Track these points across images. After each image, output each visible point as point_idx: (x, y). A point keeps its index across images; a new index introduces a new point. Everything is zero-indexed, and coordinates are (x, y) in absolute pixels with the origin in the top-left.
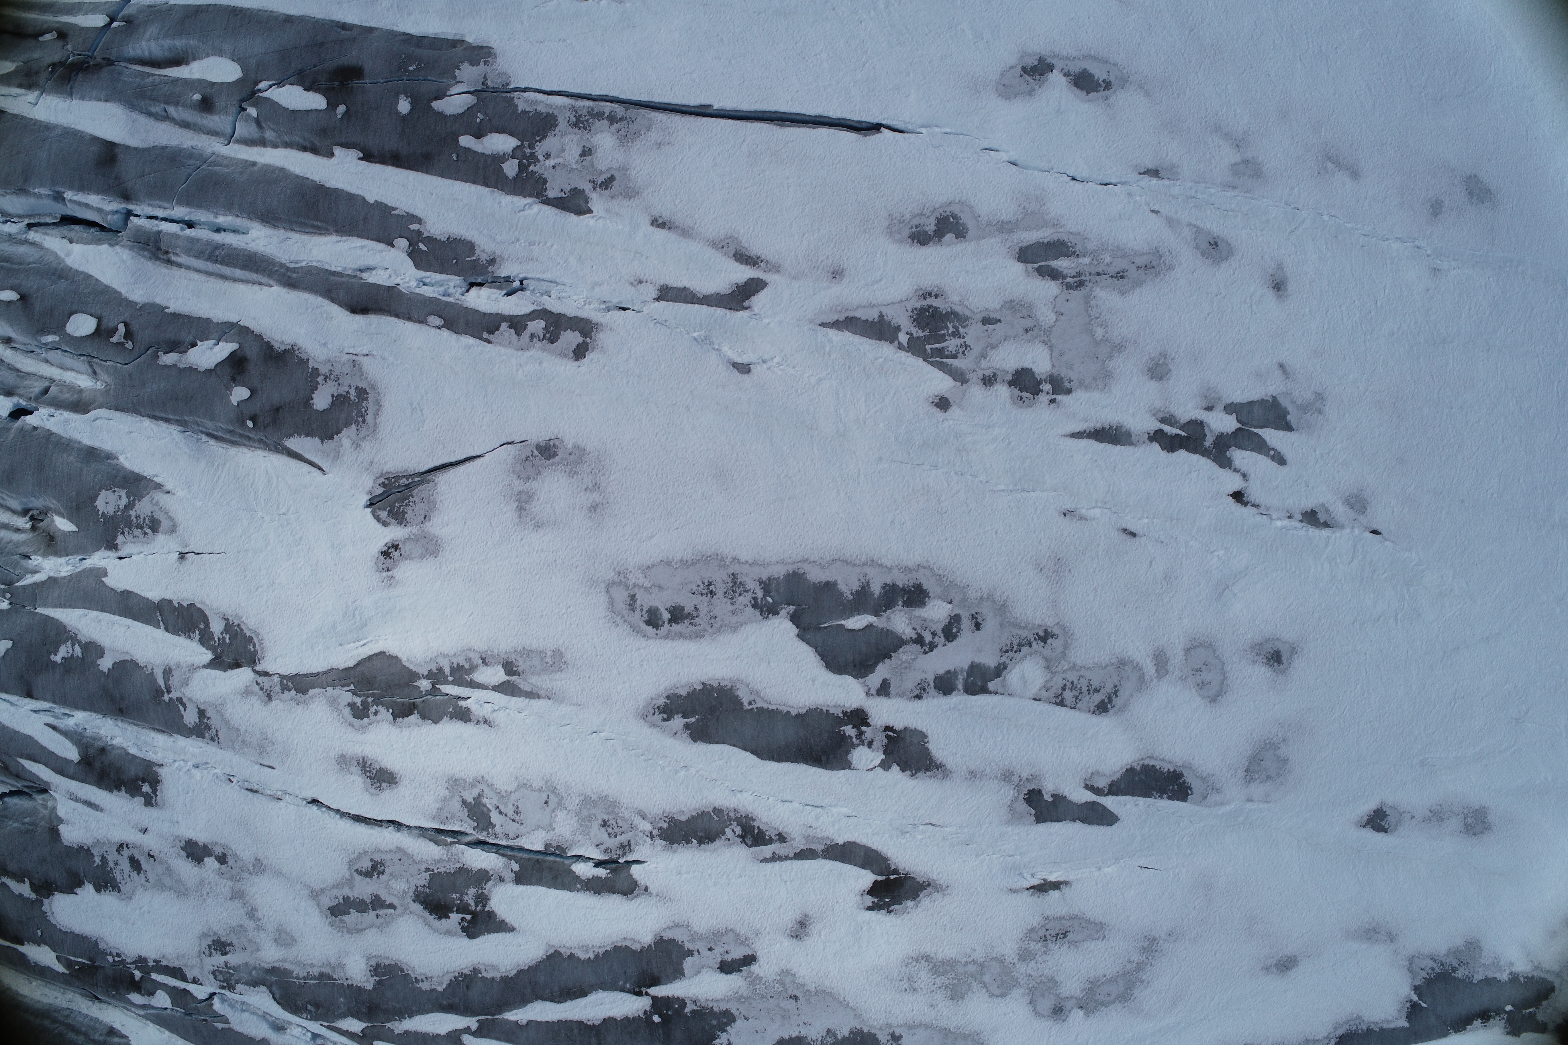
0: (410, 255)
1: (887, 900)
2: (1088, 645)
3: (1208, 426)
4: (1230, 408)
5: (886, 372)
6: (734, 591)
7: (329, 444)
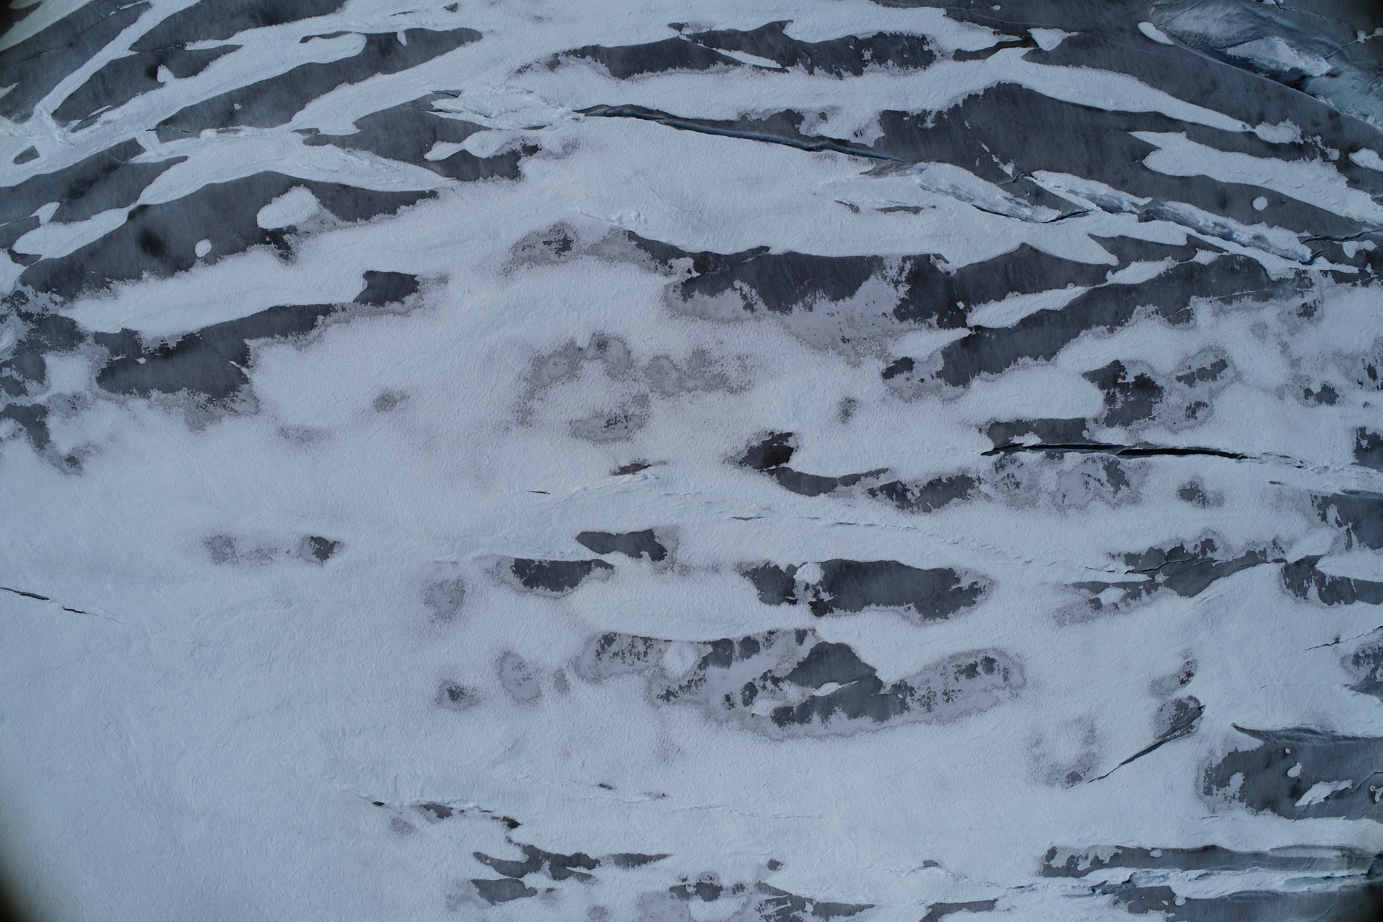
0: (1174, 895)
1: (775, 445)
2: (630, 693)
3: (548, 877)
4: (532, 892)
5: (819, 880)
6: (929, 698)
7: (1231, 749)
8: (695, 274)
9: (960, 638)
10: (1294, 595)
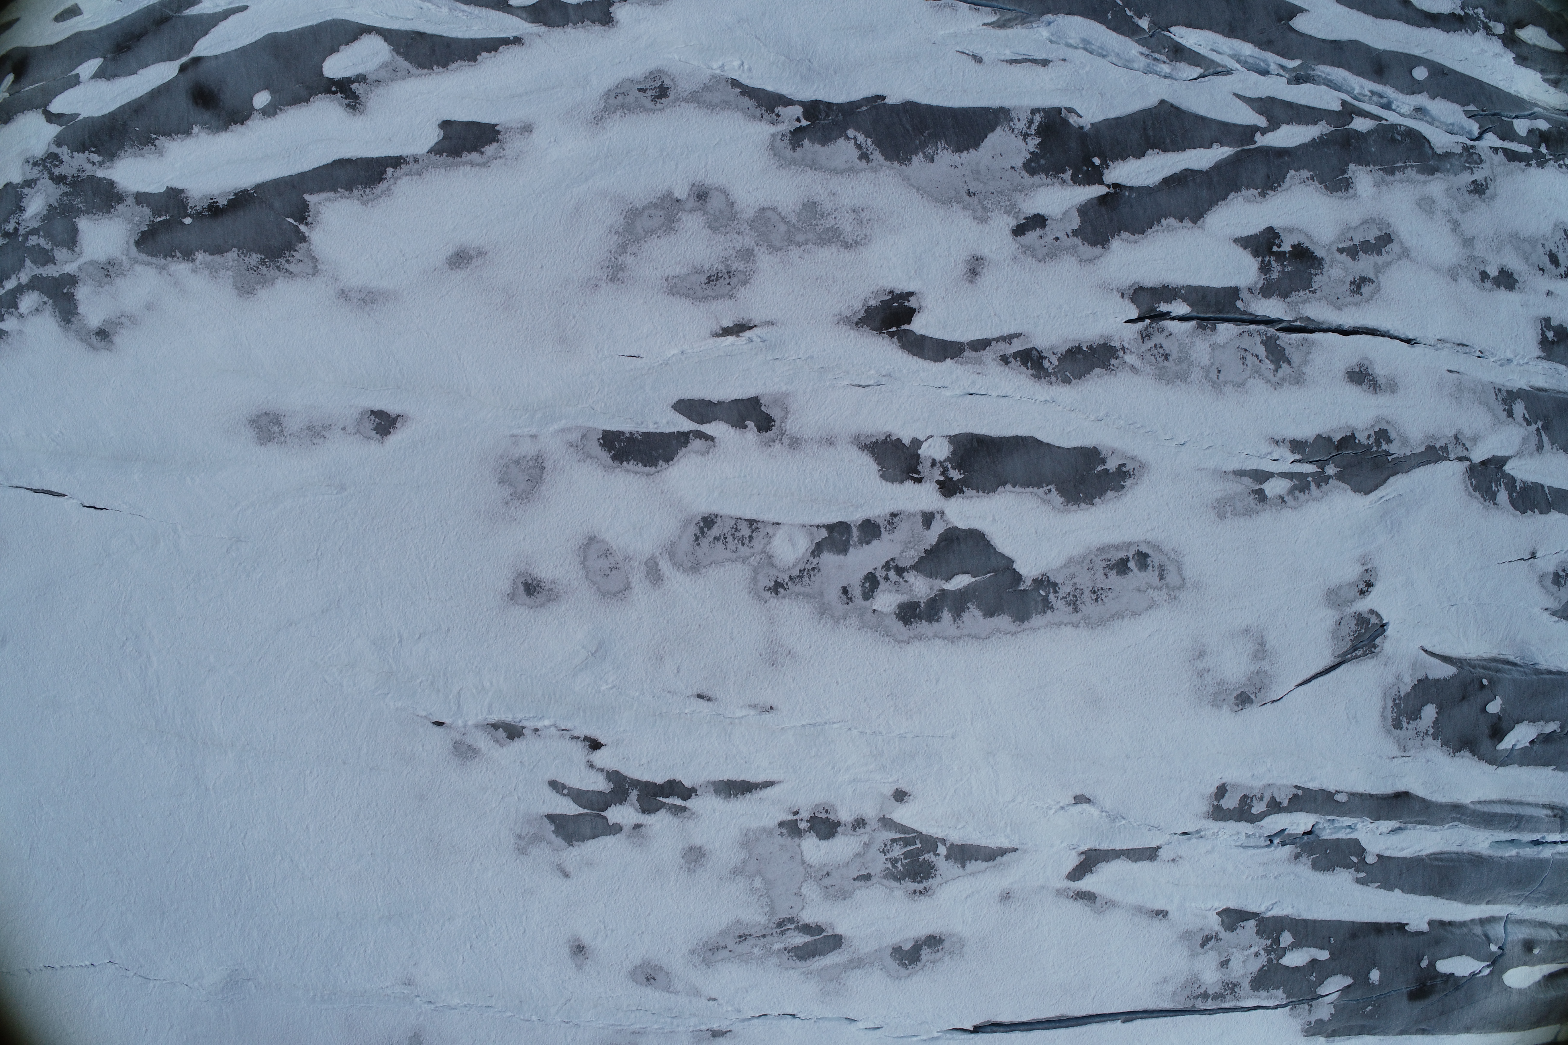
0: (1364, 850)
1: (895, 304)
2: (733, 584)
3: (636, 810)
4: (617, 829)
5: (953, 816)
6: (1075, 596)
7: (1420, 675)
8: (804, 123)
9: (1108, 528)
10: (1481, 499)
